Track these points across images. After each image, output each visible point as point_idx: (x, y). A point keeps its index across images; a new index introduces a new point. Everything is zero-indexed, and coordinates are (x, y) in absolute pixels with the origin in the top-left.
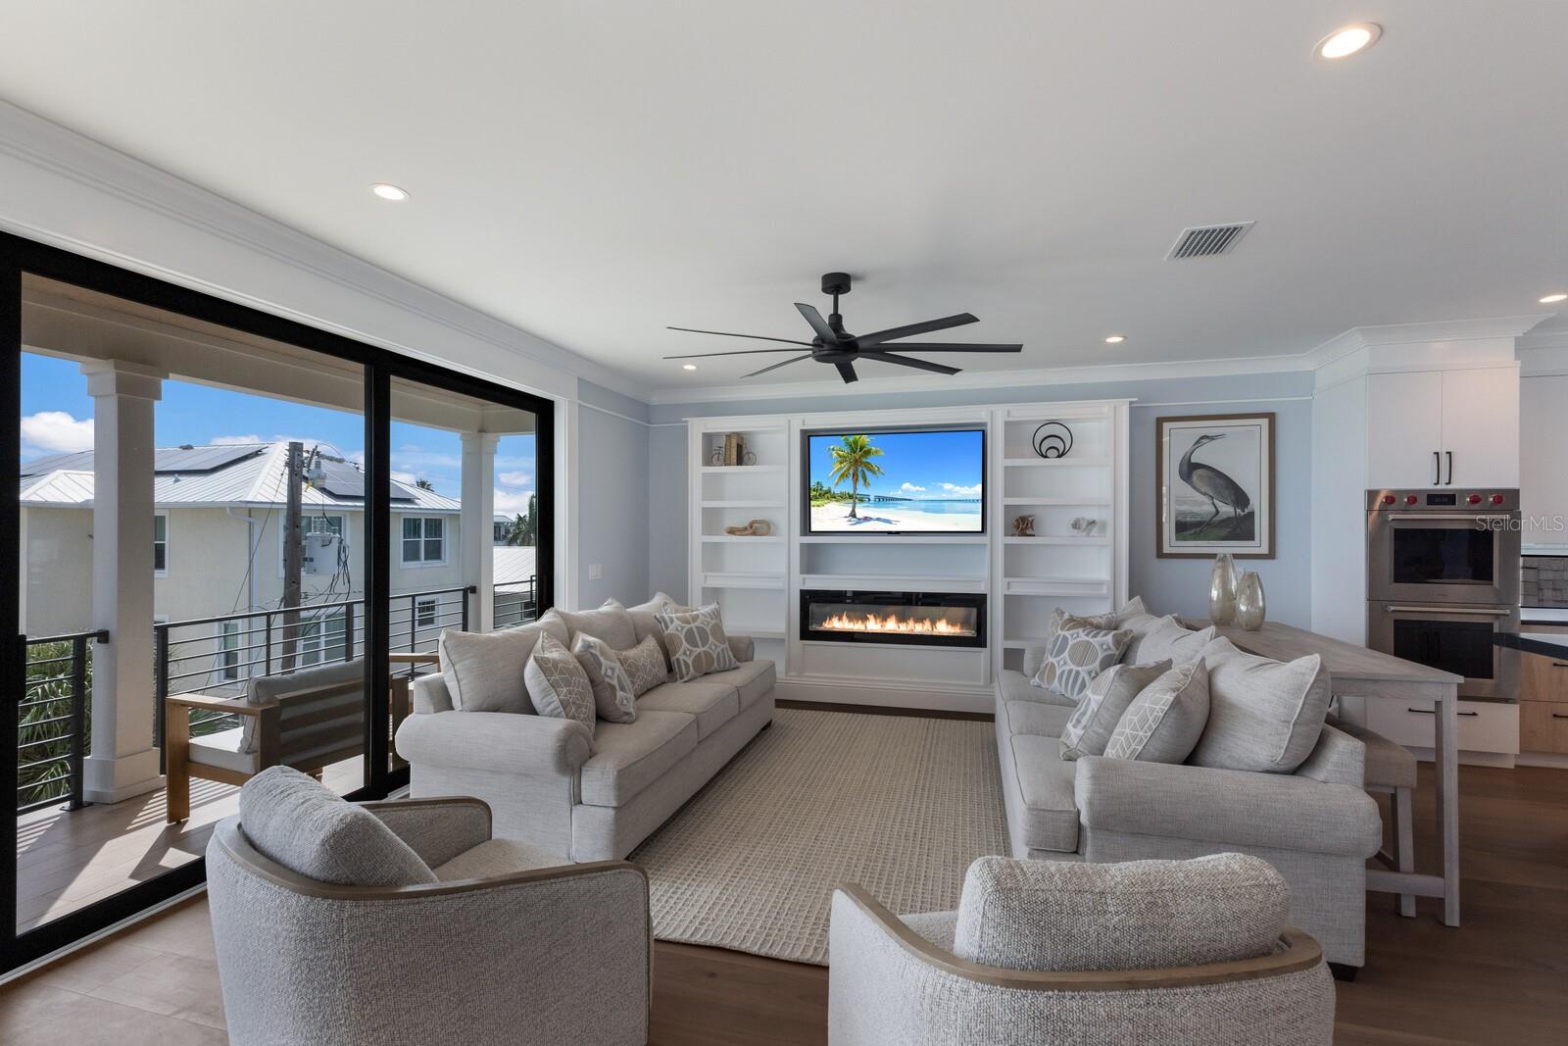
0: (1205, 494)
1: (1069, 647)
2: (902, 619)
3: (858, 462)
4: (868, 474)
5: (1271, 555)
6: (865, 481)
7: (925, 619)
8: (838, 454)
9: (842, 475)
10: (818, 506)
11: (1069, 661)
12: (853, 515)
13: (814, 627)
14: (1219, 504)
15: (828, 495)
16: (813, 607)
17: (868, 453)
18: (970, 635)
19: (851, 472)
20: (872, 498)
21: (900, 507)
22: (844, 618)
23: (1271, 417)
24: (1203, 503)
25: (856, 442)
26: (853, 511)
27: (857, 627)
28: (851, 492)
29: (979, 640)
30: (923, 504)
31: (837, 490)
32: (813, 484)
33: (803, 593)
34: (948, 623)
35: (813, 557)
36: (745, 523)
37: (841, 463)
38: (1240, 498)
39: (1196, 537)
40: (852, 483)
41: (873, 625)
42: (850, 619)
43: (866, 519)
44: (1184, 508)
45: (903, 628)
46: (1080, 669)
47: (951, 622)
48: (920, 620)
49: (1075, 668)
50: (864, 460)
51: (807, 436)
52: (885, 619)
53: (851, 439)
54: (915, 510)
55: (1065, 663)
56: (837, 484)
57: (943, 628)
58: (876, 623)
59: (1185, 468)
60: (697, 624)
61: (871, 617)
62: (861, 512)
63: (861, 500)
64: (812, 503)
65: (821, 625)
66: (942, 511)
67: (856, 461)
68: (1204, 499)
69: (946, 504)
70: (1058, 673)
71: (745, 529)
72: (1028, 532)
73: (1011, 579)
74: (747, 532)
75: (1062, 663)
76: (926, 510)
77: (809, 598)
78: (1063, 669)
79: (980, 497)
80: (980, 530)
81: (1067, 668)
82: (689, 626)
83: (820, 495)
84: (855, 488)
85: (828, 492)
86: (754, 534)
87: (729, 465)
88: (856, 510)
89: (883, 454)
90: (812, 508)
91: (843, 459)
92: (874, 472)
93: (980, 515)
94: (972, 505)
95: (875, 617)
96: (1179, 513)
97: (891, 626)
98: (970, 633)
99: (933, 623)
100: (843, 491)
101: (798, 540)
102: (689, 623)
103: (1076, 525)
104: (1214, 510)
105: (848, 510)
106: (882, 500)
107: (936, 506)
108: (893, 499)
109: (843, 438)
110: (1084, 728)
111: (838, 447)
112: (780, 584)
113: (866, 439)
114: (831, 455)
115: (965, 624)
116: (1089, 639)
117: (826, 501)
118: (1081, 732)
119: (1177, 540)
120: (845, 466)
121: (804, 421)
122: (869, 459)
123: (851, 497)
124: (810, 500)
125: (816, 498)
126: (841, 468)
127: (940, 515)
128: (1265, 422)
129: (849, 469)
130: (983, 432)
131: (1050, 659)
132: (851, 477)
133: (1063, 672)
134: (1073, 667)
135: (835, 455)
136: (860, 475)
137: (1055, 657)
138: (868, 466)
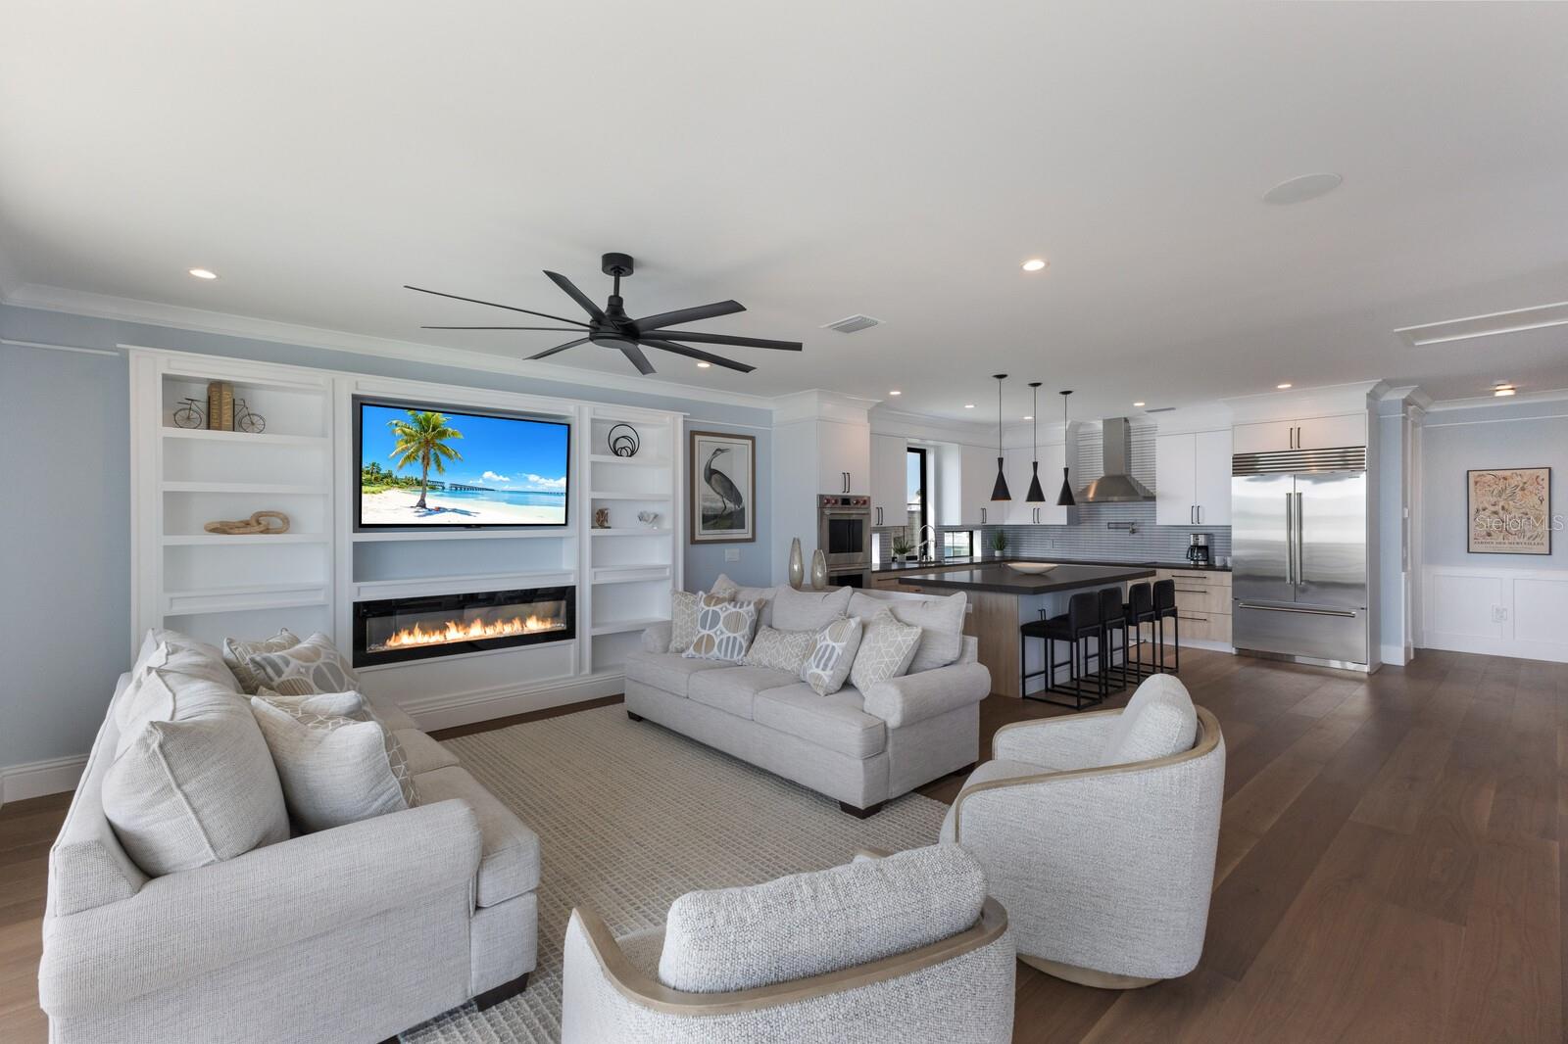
0: (718, 493)
1: (722, 618)
2: (488, 622)
3: (430, 444)
4: (442, 458)
5: (753, 540)
6: (439, 466)
7: (514, 618)
8: (404, 432)
9: (408, 457)
10: (373, 493)
11: (724, 630)
12: (422, 504)
13: (374, 648)
14: (726, 501)
15: (388, 480)
16: (373, 624)
17: (443, 433)
18: (560, 628)
19: (421, 454)
20: (447, 486)
22: (417, 630)
23: (753, 439)
25: (428, 420)
26: (423, 499)
27: (435, 639)
28: (420, 478)
29: (569, 633)
30: (507, 496)
31: (401, 475)
32: (366, 464)
33: (357, 606)
34: (538, 620)
35: (364, 562)
36: (246, 515)
37: (407, 442)
38: (737, 498)
39: (715, 527)
40: (421, 467)
41: (454, 634)
42: (424, 631)
43: (439, 510)
44: (708, 504)
45: (491, 632)
46: (735, 635)
47: (542, 618)
48: (509, 620)
49: (732, 635)
50: (438, 441)
51: (360, 404)
52: (468, 624)
53: (421, 415)
54: (498, 501)
55: (722, 633)
56: (401, 467)
57: (534, 626)
58: (458, 631)
59: (708, 472)
60: (322, 660)
61: (451, 625)
62: (432, 501)
63: (433, 488)
64: (364, 489)
65: (384, 644)
66: (527, 504)
67: (427, 442)
68: (718, 497)
70: (717, 641)
71: (247, 524)
72: (606, 525)
73: (596, 570)
74: (248, 529)
75: (718, 633)
76: (509, 502)
77: (364, 612)
78: (721, 637)
79: (564, 491)
80: (564, 522)
81: (725, 636)
82: (315, 665)
83: (376, 479)
84: (425, 474)
85: (389, 475)
86: (267, 531)
87: (219, 428)
88: (427, 500)
89: (461, 437)
90: (364, 496)
91: (409, 438)
92: (449, 456)
93: (564, 509)
94: (557, 498)
95: (456, 624)
96: (704, 508)
97: (477, 632)
98: (561, 626)
99: (523, 622)
100: (409, 476)
101: (348, 537)
102: (313, 661)
103: (641, 518)
105: (416, 498)
106: (459, 490)
107: (520, 498)
108: (472, 488)
109: (410, 413)
110: (832, 669)
111: (403, 424)
112: (320, 598)
113: (440, 418)
114: (393, 432)
115: (555, 616)
116: (737, 609)
117: (385, 487)
118: (832, 672)
119: (704, 528)
120: (413, 447)
121: (357, 383)
122: (444, 441)
123: (419, 483)
124: (361, 484)
125: (370, 483)
126: (407, 449)
127: (524, 507)
128: (749, 443)
129: (417, 451)
130: (569, 426)
131: (705, 632)
132: (420, 461)
133: (722, 640)
134: (730, 634)
135: (398, 431)
136: (432, 459)
137: (709, 629)
138: (443, 449)
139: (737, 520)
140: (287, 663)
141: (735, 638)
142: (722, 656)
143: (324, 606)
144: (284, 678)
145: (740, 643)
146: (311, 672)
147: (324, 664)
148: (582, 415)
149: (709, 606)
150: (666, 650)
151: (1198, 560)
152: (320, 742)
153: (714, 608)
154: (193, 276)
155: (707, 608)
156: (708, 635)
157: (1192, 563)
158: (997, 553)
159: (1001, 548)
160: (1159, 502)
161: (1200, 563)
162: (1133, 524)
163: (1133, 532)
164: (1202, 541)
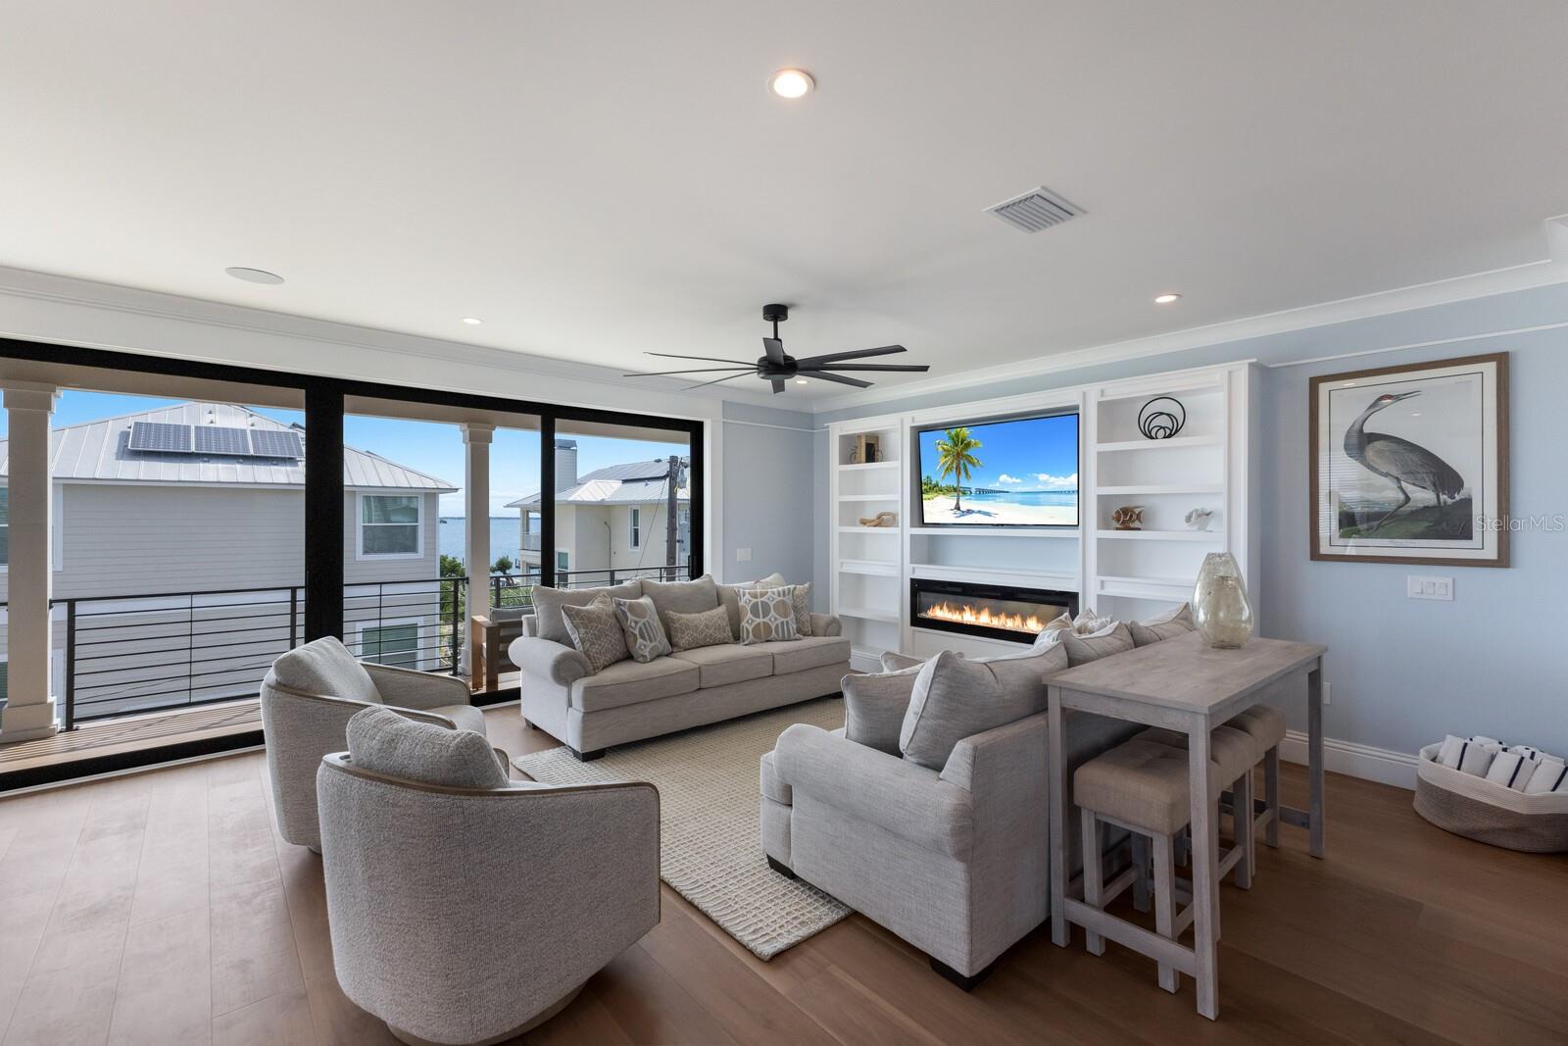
0: (1386, 475)
2: (995, 613)
3: (961, 455)
4: (969, 467)
6: (967, 474)
8: (944, 449)
9: (947, 469)
10: (929, 499)
12: (958, 508)
13: (921, 615)
14: (1409, 488)
15: (936, 489)
16: (924, 597)
17: (968, 445)
19: (954, 465)
20: (973, 490)
21: (998, 500)
22: (945, 607)
23: (1503, 361)
24: (1384, 488)
25: (957, 435)
26: (958, 503)
27: (955, 617)
28: (955, 486)
31: (943, 484)
32: (924, 478)
33: (913, 581)
36: (875, 515)
37: (946, 457)
38: (1445, 478)
40: (956, 476)
41: (968, 617)
42: (950, 610)
43: (969, 512)
44: (1355, 495)
45: (997, 623)
48: (1011, 615)
50: (965, 453)
51: (917, 433)
52: (979, 612)
53: (953, 432)
54: (1012, 502)
56: (943, 477)
59: (1354, 440)
61: (967, 608)
62: (964, 505)
63: (964, 493)
64: (924, 496)
65: (927, 613)
66: (1037, 504)
67: (958, 454)
69: (1041, 496)
71: (875, 520)
72: (1132, 525)
73: (1102, 578)
74: (876, 524)
76: (1022, 503)
77: (917, 587)
80: (1076, 523)
82: (756, 600)
83: (930, 488)
84: (958, 482)
85: (936, 485)
86: (879, 525)
88: (960, 503)
89: (980, 445)
90: (924, 501)
91: (947, 453)
92: (974, 465)
93: (1075, 508)
94: (1068, 497)
95: (971, 609)
96: (1347, 502)
97: (984, 619)
100: (949, 484)
101: (913, 531)
103: (1189, 518)
104: (1402, 497)
105: (954, 503)
106: (983, 493)
107: (1031, 498)
108: (991, 491)
109: (947, 432)
111: (943, 441)
112: (895, 572)
113: (966, 432)
114: (938, 449)
117: (935, 494)
119: (1344, 536)
120: (950, 460)
121: (913, 418)
122: (969, 452)
123: (955, 490)
124: (922, 493)
125: (927, 492)
126: (946, 462)
127: (1036, 507)
128: (1490, 369)
129: (952, 463)
132: (954, 471)
135: (941, 449)
136: (962, 468)
138: (969, 459)
139: (1453, 521)
143: (896, 579)
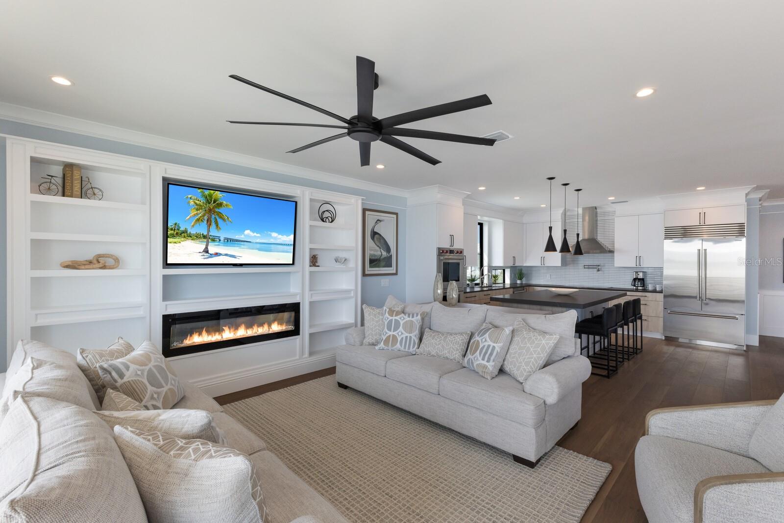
0: (378, 246)
1: (401, 324)
2: (249, 326)
3: (212, 211)
4: (219, 221)
5: (396, 274)
6: (217, 226)
7: (265, 324)
8: (195, 202)
9: (198, 220)
10: (175, 243)
11: (404, 332)
12: (206, 251)
13: (176, 345)
14: (382, 251)
15: (184, 234)
16: (176, 328)
17: (220, 205)
18: (290, 329)
19: (206, 218)
20: (222, 239)
21: (243, 247)
22: (204, 333)
23: (397, 214)
24: (377, 251)
25: (211, 196)
26: (207, 248)
27: (215, 338)
28: (205, 234)
29: (296, 332)
30: (258, 246)
31: (193, 231)
32: (171, 224)
33: (165, 317)
34: (278, 324)
35: (169, 288)
36: (90, 256)
37: (197, 210)
38: (388, 249)
39: (376, 266)
40: (206, 226)
41: (228, 334)
42: (209, 333)
43: (217, 254)
44: (372, 252)
45: (250, 333)
46: (411, 335)
47: (280, 323)
48: (261, 325)
49: (408, 335)
50: (217, 210)
51: (168, 183)
52: (237, 328)
53: (207, 192)
54: (253, 249)
55: (402, 333)
56: (193, 226)
57: (276, 328)
58: (230, 332)
59: (372, 234)
61: (226, 329)
62: (212, 249)
63: (213, 240)
64: (169, 240)
65: (182, 342)
66: (270, 251)
67: (210, 210)
68: (378, 248)
69: (272, 246)
70: (399, 339)
71: (90, 262)
72: (317, 265)
73: (312, 292)
74: (91, 266)
75: (400, 334)
76: (260, 250)
77: (169, 321)
78: (402, 336)
79: (292, 243)
80: (292, 263)
81: (404, 336)
83: (177, 234)
84: (209, 231)
85: (185, 232)
86: (104, 267)
87: (71, 196)
88: (209, 247)
89: (231, 207)
90: (169, 244)
91: (199, 207)
92: (224, 220)
93: (292, 254)
95: (229, 328)
96: (371, 255)
97: (241, 332)
98: (291, 327)
99: (270, 326)
100: (198, 232)
101: (160, 272)
103: (336, 260)
104: (380, 253)
105: (203, 247)
106: (229, 241)
107: (266, 247)
108: (237, 241)
109: (200, 191)
110: (494, 361)
111: (195, 197)
112: (141, 312)
113: (218, 195)
114: (189, 203)
115: (288, 323)
116: (411, 319)
117: (183, 239)
118: (494, 363)
119: (370, 267)
120: (201, 213)
121: (166, 170)
122: (221, 210)
123: (205, 237)
124: (167, 237)
125: (173, 236)
126: (197, 214)
127: (270, 253)
128: (395, 216)
129: (204, 216)
130: (296, 202)
131: (391, 333)
132: (205, 222)
133: (402, 338)
134: (407, 335)
135: (192, 203)
136: (213, 221)
137: (393, 332)
138: (220, 215)
139: (388, 262)
140: (128, 368)
141: (411, 337)
142: (402, 349)
143: (143, 318)
144: (125, 379)
145: (414, 340)
146: (146, 374)
147: (154, 366)
148: (305, 196)
149: (392, 316)
150: (362, 344)
151: (638, 286)
152: (186, 475)
153: (396, 318)
154: (54, 82)
155: (391, 318)
156: (393, 335)
157: (635, 288)
158: (519, 282)
159: (521, 279)
160: (616, 254)
161: (639, 288)
162: (598, 266)
163: (598, 270)
164: (641, 276)
